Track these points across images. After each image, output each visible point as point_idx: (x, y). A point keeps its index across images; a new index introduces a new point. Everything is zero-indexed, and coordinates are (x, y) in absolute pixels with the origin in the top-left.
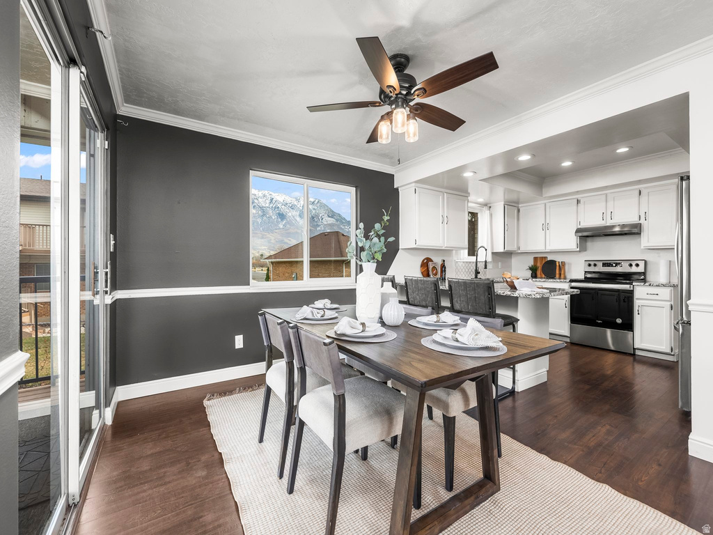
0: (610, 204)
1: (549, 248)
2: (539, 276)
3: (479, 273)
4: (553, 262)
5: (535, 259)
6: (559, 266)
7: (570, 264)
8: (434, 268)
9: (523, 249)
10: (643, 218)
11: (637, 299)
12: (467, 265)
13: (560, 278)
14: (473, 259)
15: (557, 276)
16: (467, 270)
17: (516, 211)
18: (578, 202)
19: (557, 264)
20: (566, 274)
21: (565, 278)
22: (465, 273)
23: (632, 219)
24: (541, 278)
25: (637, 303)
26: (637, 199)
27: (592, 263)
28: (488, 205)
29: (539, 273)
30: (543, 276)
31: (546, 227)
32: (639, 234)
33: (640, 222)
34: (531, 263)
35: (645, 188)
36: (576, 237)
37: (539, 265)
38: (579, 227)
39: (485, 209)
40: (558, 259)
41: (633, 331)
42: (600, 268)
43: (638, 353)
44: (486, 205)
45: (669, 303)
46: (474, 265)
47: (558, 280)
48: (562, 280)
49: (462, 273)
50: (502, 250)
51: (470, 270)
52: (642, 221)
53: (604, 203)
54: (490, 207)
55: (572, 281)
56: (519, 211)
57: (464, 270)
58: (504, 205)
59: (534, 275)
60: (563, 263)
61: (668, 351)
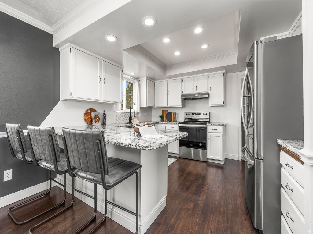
0: (196, 82)
1: (169, 105)
2: (164, 120)
3: (132, 119)
4: (171, 113)
5: (163, 111)
6: (174, 115)
7: (178, 114)
8: (96, 116)
9: (157, 106)
10: (209, 90)
11: (208, 132)
12: (124, 114)
13: (174, 122)
14: (128, 111)
15: (173, 120)
16: (124, 118)
17: (153, 84)
18: (182, 80)
19: (173, 114)
20: (177, 119)
21: (176, 122)
22: (123, 120)
23: (205, 90)
24: (165, 122)
25: (208, 134)
26: (207, 80)
27: (188, 113)
28: (138, 79)
29: (164, 118)
30: (166, 120)
31: (167, 94)
32: (207, 98)
33: (208, 92)
34: (161, 113)
35: (210, 74)
36: (181, 99)
37: (165, 115)
38: (182, 94)
39: (136, 80)
40: (173, 111)
41: (206, 150)
42: (191, 116)
43: (208, 161)
44: (137, 78)
45: (222, 134)
46: (129, 114)
47: (173, 123)
48: (175, 123)
49: (121, 120)
50: (145, 106)
51: (127, 118)
52: (209, 92)
53: (193, 82)
54: (139, 80)
55: (179, 123)
56: (155, 84)
57: (122, 118)
58: (147, 79)
59: (162, 120)
60: (175, 114)
61: (221, 159)
